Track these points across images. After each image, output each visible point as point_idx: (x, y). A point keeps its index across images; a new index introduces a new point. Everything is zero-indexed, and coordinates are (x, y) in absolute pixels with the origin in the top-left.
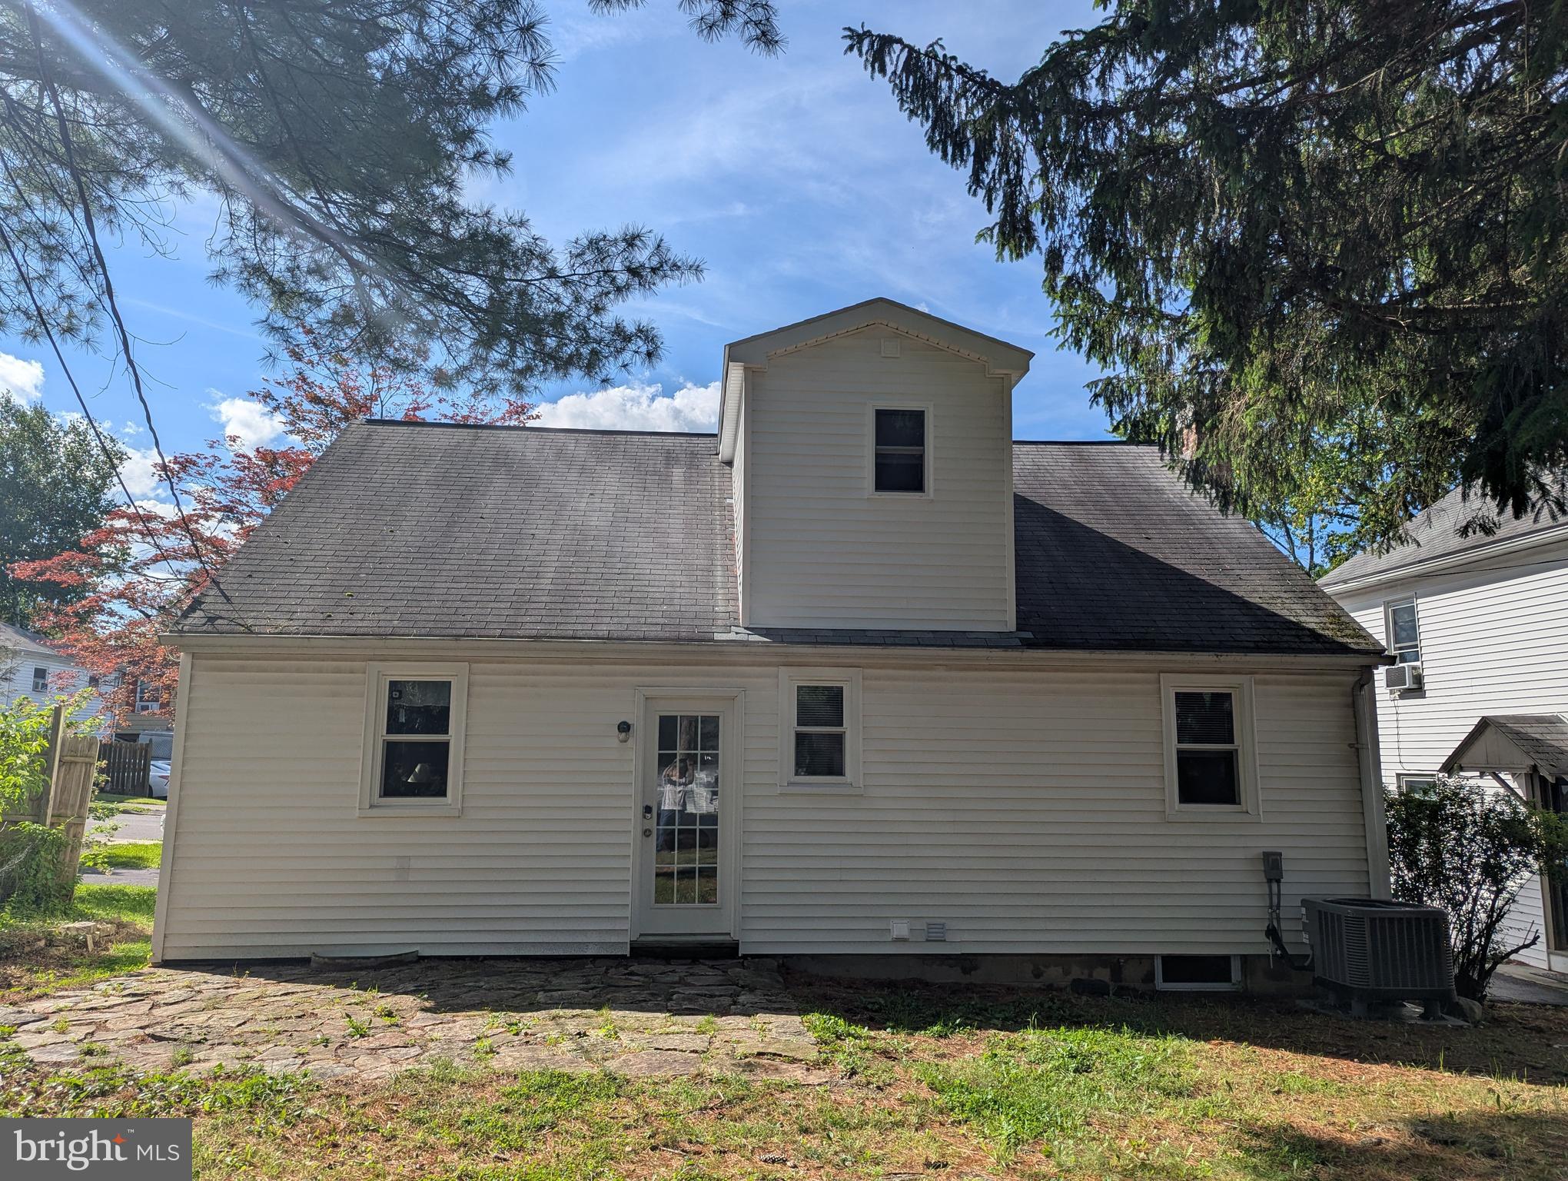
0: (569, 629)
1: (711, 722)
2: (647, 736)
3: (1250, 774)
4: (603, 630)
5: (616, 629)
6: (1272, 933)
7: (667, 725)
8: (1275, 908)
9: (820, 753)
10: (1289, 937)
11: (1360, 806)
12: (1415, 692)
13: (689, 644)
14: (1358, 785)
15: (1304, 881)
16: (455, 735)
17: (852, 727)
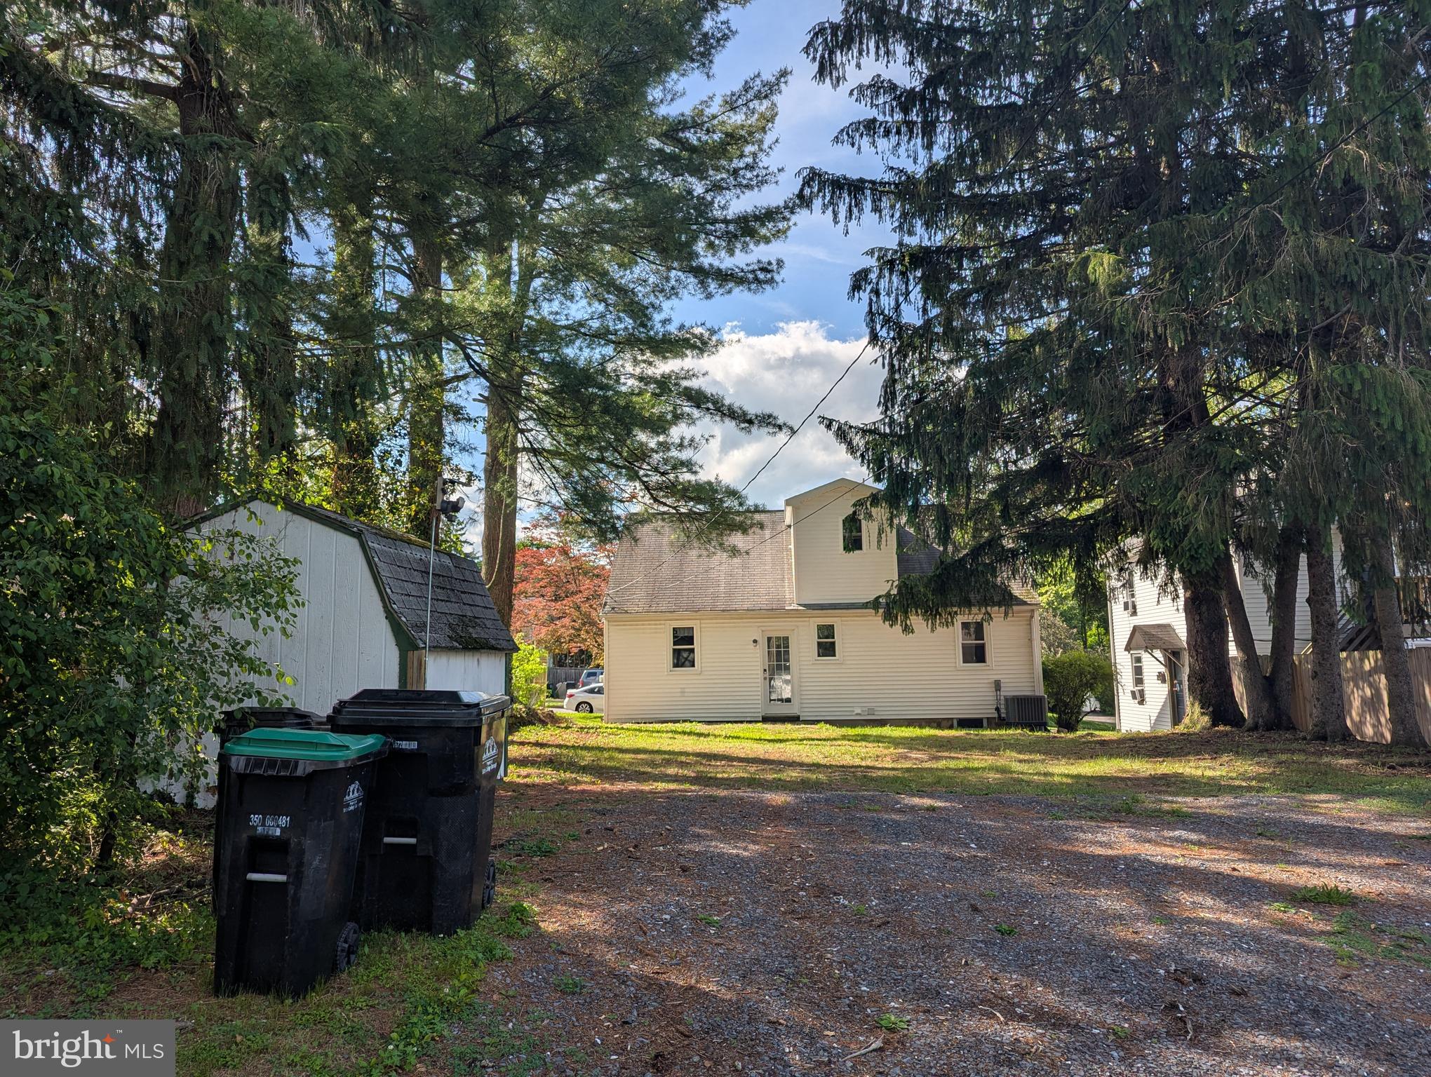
0: (734, 607)
1: (786, 639)
2: (763, 643)
3: (990, 653)
4: (745, 607)
5: (751, 607)
6: (997, 709)
7: (769, 639)
8: (998, 700)
9: (827, 649)
10: (1003, 711)
11: (1032, 662)
12: (1134, 613)
13: (776, 611)
14: (1031, 654)
15: (1009, 690)
16: (696, 646)
17: (837, 639)
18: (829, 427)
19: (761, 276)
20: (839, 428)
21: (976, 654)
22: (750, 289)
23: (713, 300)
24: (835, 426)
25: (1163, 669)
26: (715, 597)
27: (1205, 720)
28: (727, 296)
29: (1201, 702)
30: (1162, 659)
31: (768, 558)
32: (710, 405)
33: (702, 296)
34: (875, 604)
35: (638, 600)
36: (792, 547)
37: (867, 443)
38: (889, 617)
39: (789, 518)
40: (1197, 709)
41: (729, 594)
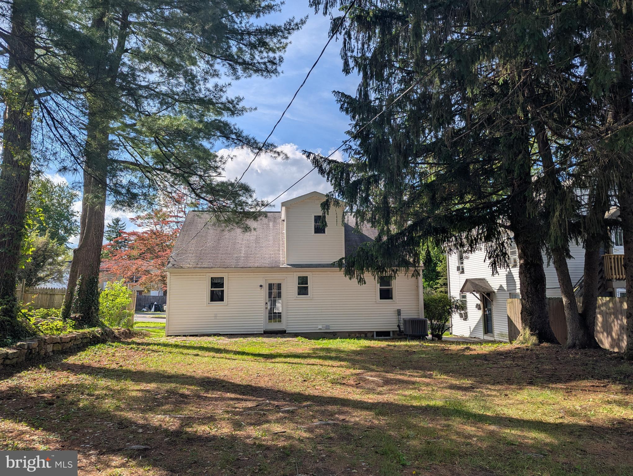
0: (249, 265)
1: (280, 285)
2: (266, 288)
3: (395, 293)
4: (256, 265)
5: (259, 265)
6: (399, 326)
7: (270, 286)
8: (399, 321)
9: (303, 290)
10: (402, 327)
11: (418, 299)
12: (463, 272)
13: (275, 268)
14: (418, 295)
15: (406, 315)
16: (225, 288)
17: (310, 285)
18: (308, 157)
19: (269, 66)
20: (314, 158)
21: (386, 294)
22: (262, 75)
23: (240, 80)
24: (312, 156)
25: (479, 302)
26: (238, 259)
27: (534, 339)
28: (248, 79)
29: (530, 327)
30: (479, 297)
31: (271, 238)
32: (234, 136)
33: (234, 77)
34: (339, 264)
35: (189, 261)
36: (285, 232)
37: (331, 168)
38: (349, 272)
39: (283, 216)
40: (528, 331)
41: (247, 257)
